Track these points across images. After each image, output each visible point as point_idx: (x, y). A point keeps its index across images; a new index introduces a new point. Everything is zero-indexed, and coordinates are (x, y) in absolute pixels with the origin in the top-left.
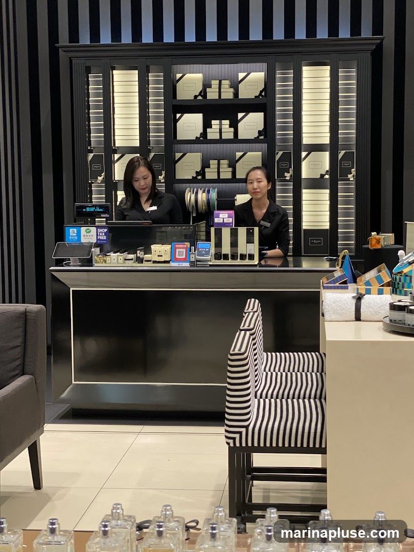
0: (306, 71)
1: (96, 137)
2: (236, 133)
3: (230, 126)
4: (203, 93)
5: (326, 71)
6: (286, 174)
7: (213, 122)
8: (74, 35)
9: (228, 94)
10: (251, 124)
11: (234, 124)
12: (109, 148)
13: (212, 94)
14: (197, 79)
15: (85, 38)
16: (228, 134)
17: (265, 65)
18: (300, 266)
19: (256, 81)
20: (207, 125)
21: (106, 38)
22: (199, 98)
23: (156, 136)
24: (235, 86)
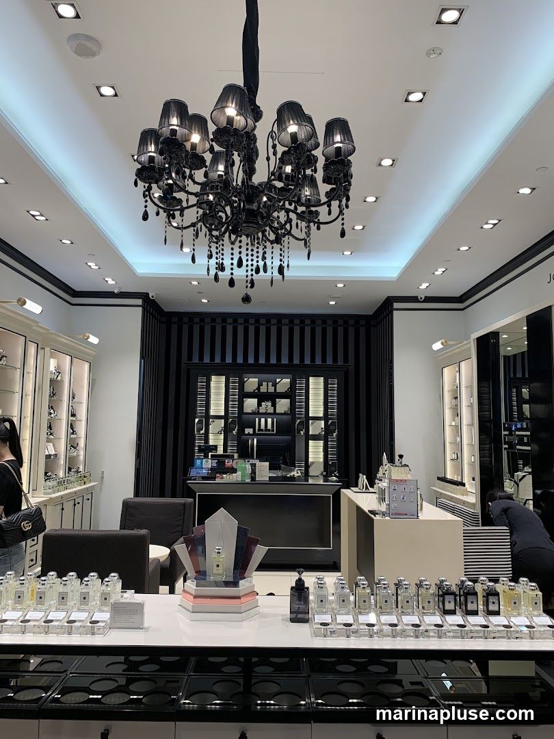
0: (311, 380)
1: (200, 410)
2: (275, 409)
3: (272, 406)
4: (259, 388)
5: (322, 379)
6: (301, 432)
7: (263, 403)
8: (190, 358)
9: (271, 389)
10: (283, 405)
11: (274, 405)
12: (207, 416)
13: (263, 389)
14: (255, 382)
15: (196, 360)
16: (271, 410)
17: (291, 376)
18: (308, 481)
19: (285, 383)
20: (259, 405)
21: (207, 360)
22: (256, 391)
23: (234, 410)
24: (275, 385)
